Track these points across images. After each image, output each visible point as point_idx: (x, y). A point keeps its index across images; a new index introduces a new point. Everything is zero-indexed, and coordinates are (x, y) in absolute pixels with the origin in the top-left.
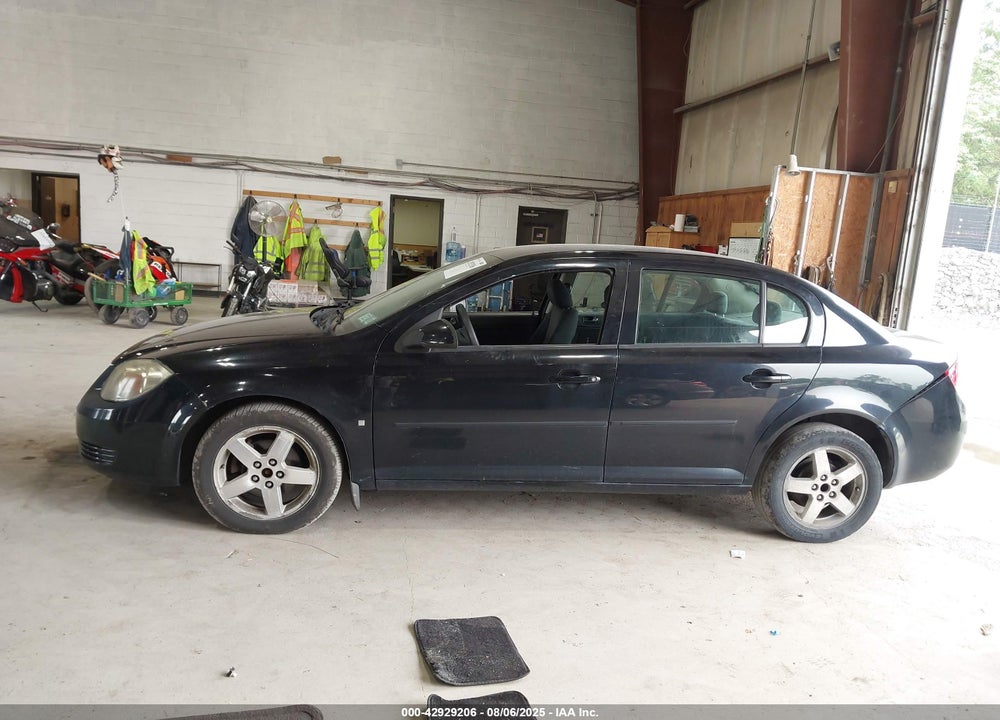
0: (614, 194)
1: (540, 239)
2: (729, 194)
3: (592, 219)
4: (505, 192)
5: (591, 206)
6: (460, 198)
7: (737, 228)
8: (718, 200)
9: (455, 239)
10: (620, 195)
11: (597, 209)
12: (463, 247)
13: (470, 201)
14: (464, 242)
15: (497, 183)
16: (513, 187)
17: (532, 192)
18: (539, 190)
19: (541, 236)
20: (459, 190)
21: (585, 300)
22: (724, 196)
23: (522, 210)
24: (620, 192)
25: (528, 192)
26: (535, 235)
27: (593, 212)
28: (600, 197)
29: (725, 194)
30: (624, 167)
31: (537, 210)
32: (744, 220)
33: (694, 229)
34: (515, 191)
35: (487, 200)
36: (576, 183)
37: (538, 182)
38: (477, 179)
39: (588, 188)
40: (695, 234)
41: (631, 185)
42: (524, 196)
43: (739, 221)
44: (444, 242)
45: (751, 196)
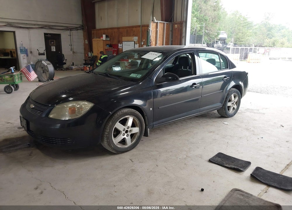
0: (75, 28)
1: (52, 44)
2: (120, 28)
3: (69, 37)
4: (38, 28)
5: (68, 32)
6: (21, 31)
7: (124, 38)
8: (116, 30)
9: (22, 46)
10: (77, 29)
11: (70, 33)
12: (26, 48)
13: (26, 31)
14: (26, 46)
15: (34, 25)
16: (40, 26)
17: (48, 28)
18: (50, 27)
19: (53, 43)
20: (21, 27)
21: (73, 63)
22: (118, 29)
23: (45, 34)
24: (77, 28)
25: (47, 28)
26: (51, 43)
27: (69, 34)
28: (71, 29)
29: (118, 28)
30: (76, 19)
31: (50, 34)
32: (127, 36)
33: (109, 39)
34: (42, 28)
35: (32, 31)
36: (62, 25)
37: (49, 24)
38: (27, 24)
39: (66, 27)
40: (109, 40)
41: (80, 26)
42: (45, 29)
43: (125, 36)
44: (18, 46)
45: (128, 29)
